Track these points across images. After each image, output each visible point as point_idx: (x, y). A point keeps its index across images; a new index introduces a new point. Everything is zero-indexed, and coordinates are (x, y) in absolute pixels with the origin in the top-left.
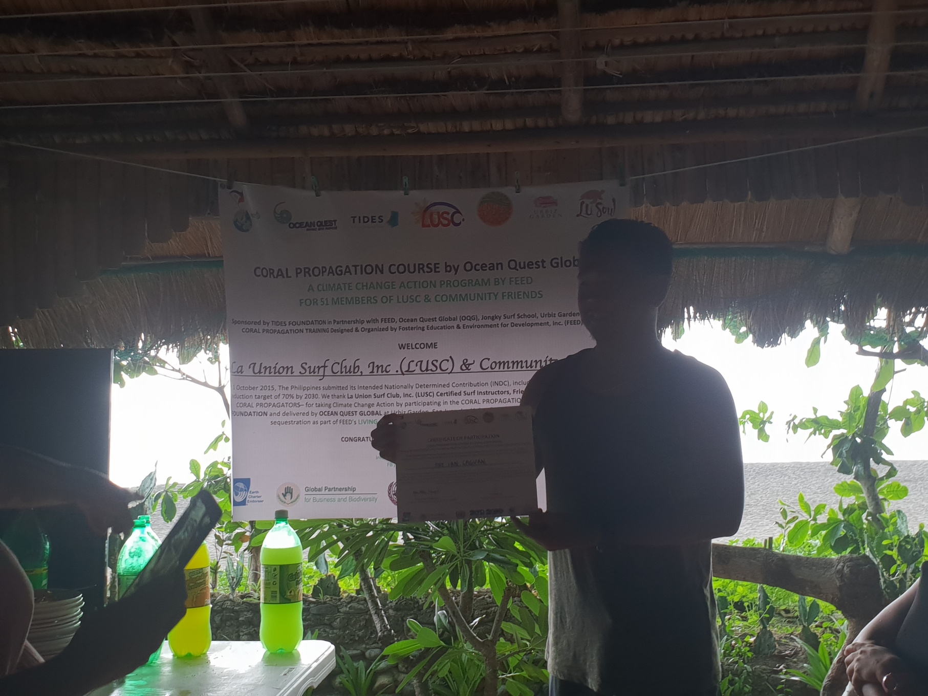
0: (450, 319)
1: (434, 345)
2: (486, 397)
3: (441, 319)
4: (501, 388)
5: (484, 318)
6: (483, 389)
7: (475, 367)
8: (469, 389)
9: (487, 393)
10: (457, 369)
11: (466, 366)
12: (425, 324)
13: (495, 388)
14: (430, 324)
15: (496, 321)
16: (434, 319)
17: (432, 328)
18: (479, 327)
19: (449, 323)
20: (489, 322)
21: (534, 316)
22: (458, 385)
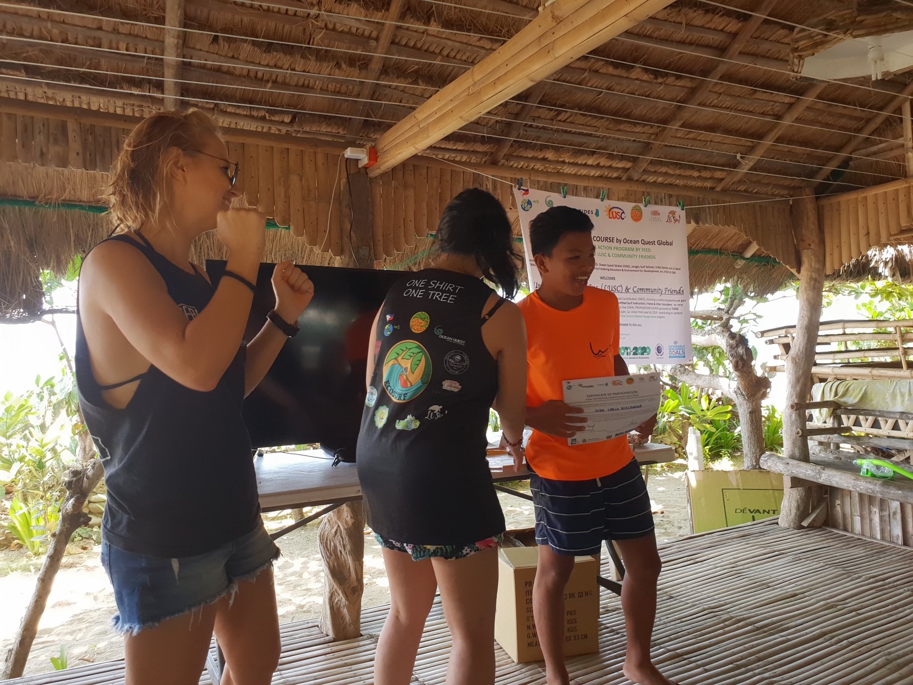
0: (619, 266)
1: (613, 278)
2: (637, 305)
3: (616, 266)
4: (643, 302)
5: (633, 267)
6: (635, 301)
7: (631, 291)
8: (630, 301)
9: (636, 303)
10: (624, 291)
11: (627, 289)
12: (609, 268)
13: (640, 301)
14: (611, 267)
15: (637, 269)
16: (613, 266)
17: (612, 270)
18: (631, 271)
19: (619, 268)
20: (635, 269)
21: (653, 267)
22: (625, 299)
